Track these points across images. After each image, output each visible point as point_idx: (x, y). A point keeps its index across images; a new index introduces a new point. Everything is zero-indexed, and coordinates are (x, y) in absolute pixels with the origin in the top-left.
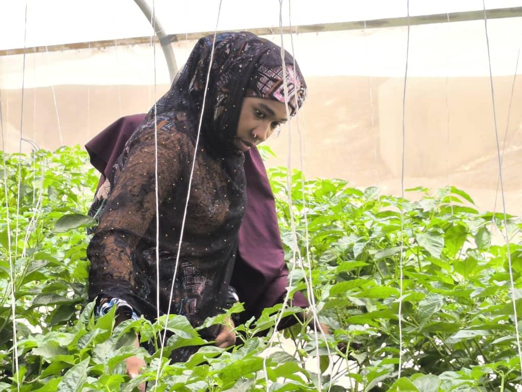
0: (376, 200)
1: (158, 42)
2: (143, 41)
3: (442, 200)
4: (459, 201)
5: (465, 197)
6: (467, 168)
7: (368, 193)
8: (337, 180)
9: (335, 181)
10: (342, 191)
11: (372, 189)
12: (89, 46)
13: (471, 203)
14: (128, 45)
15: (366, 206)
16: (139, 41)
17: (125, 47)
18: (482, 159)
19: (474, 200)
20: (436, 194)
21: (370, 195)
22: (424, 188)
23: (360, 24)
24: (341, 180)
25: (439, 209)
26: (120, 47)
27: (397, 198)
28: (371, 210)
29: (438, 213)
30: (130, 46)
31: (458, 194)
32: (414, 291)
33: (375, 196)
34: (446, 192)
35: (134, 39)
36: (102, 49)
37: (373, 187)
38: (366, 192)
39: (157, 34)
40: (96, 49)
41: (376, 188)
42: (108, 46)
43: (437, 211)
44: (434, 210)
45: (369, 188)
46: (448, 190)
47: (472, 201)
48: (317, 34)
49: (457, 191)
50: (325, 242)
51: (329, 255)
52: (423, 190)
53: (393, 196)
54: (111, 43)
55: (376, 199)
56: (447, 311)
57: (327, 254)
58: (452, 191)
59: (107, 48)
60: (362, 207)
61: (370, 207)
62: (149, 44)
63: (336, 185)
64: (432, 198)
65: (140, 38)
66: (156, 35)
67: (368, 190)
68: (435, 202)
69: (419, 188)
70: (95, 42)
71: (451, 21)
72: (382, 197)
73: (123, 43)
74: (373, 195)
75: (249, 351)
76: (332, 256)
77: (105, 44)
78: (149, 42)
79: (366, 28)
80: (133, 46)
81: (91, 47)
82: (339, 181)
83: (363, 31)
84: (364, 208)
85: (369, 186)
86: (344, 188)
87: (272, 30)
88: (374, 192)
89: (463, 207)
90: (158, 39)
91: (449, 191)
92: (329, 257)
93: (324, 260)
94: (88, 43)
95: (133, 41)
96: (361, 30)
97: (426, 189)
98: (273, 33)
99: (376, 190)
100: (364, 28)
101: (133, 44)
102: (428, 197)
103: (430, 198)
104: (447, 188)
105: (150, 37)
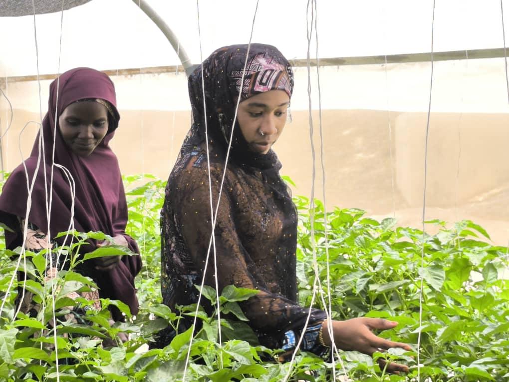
0: (393, 232)
1: (183, 71)
2: (170, 70)
3: (459, 234)
4: (475, 235)
5: (481, 232)
6: (481, 199)
7: (385, 224)
8: (356, 209)
9: (353, 210)
10: (359, 222)
11: (389, 220)
12: (117, 73)
13: (487, 239)
14: (153, 73)
15: (382, 237)
16: (165, 70)
17: (151, 75)
18: (495, 191)
19: (490, 236)
20: (453, 228)
21: (386, 226)
22: (441, 221)
23: (380, 59)
24: (359, 210)
25: (455, 242)
26: (147, 75)
27: (414, 230)
28: (388, 241)
29: (453, 246)
30: (156, 74)
31: (474, 228)
32: (431, 322)
33: (391, 227)
34: (462, 226)
35: (160, 68)
36: (129, 76)
37: (390, 219)
38: (383, 223)
39: (183, 64)
40: (123, 76)
41: (393, 219)
42: (135, 74)
43: (453, 244)
44: (450, 243)
45: (386, 220)
46: (465, 224)
47: (488, 236)
48: (338, 68)
49: (474, 226)
50: (338, 272)
51: (345, 285)
52: (440, 223)
53: (410, 228)
54: (138, 72)
55: (393, 230)
56: (463, 344)
57: (342, 284)
58: (468, 226)
59: (134, 76)
60: (378, 238)
61: (386, 238)
62: (174, 73)
63: (353, 215)
64: (448, 231)
65: (166, 67)
66: (181, 64)
67: (385, 221)
68: (453, 236)
69: (437, 221)
70: (122, 70)
71: (469, 58)
72: (399, 229)
73: (149, 71)
74: (390, 226)
75: (270, 378)
76: (348, 286)
77: (132, 72)
78: (175, 71)
79: (387, 63)
80: (159, 75)
81: (119, 75)
82: (357, 211)
83: (382, 66)
84: (380, 238)
85: (386, 217)
86: (361, 218)
87: (294, 63)
88: (390, 223)
89: (480, 242)
90: (183, 69)
91: (466, 226)
92: (345, 287)
93: (340, 290)
94: (116, 70)
95: (159, 70)
96: (381, 65)
97: (443, 222)
98: (295, 65)
99: (392, 221)
100: (385, 63)
101: (159, 73)
102: (445, 229)
103: (446, 231)
104: (464, 222)
105: (176, 66)
